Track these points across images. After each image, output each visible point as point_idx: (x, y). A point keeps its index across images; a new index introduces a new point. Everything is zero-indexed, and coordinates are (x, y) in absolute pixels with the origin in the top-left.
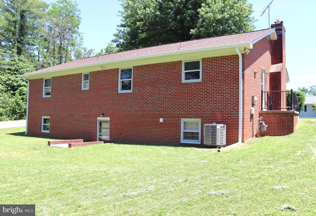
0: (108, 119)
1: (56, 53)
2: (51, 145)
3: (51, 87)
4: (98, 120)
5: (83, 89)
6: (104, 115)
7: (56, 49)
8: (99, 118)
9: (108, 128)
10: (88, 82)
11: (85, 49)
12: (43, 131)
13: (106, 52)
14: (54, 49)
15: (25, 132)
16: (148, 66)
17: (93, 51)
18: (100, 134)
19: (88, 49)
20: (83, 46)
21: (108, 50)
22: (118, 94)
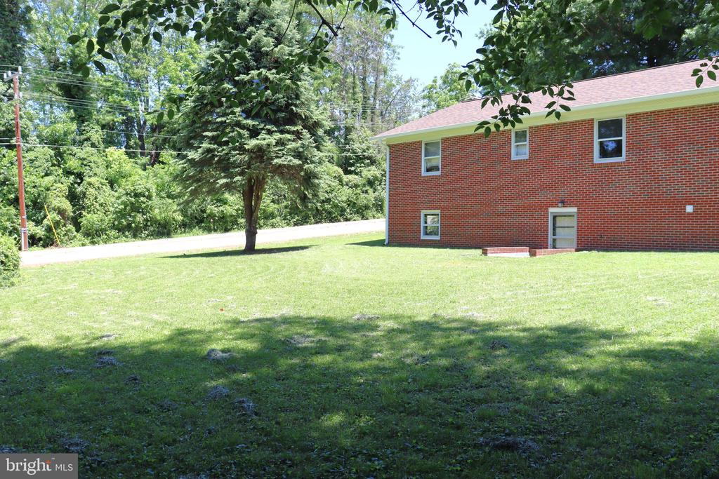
0: (574, 210)
1: (357, 90)
2: (489, 255)
3: (440, 156)
4: (551, 213)
5: (514, 157)
6: (564, 203)
7: (358, 82)
8: (551, 210)
9: (573, 227)
10: (526, 145)
11: (399, 79)
12: (423, 237)
13: (444, 83)
14: (354, 83)
15: (384, 240)
16: (659, 114)
17: (415, 83)
18: (554, 237)
19: (405, 78)
20: (394, 74)
21: (447, 78)
22: (593, 165)
